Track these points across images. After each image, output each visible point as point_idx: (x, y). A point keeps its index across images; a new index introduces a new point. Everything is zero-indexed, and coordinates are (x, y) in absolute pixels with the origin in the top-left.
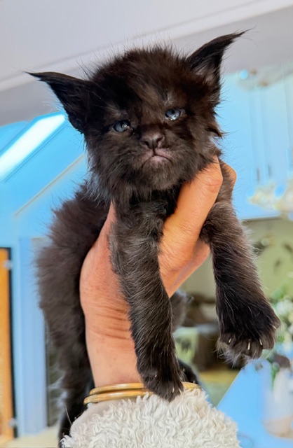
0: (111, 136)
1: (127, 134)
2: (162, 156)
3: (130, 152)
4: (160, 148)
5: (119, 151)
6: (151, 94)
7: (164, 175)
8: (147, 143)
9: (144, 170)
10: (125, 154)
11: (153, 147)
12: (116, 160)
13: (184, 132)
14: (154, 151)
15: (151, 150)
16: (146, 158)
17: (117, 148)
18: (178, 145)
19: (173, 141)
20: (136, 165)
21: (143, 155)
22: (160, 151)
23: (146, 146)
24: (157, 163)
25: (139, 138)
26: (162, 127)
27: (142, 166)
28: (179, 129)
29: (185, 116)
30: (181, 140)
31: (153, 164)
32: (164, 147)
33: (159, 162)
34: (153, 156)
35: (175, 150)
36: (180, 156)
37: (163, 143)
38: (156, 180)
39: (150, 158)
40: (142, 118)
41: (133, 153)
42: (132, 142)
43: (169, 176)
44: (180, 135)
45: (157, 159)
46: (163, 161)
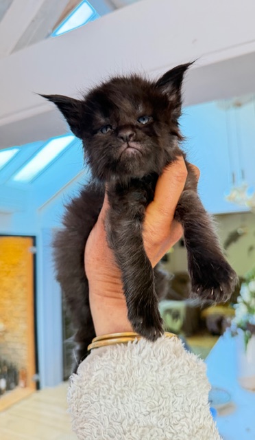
0: (98, 136)
1: (110, 134)
2: (133, 148)
3: (110, 145)
4: (132, 142)
5: (104, 145)
6: (126, 105)
7: (137, 163)
8: (122, 138)
9: (121, 160)
10: (107, 147)
11: (127, 141)
12: (102, 154)
13: (150, 132)
14: (128, 144)
15: (126, 143)
16: (122, 149)
17: (102, 143)
18: (145, 140)
19: (142, 137)
20: (116, 156)
21: (120, 147)
22: (132, 144)
23: (122, 140)
24: (130, 153)
25: (117, 135)
26: (133, 127)
27: (120, 156)
28: (147, 129)
29: (152, 121)
30: (148, 137)
31: (128, 154)
32: (134, 141)
33: (132, 153)
35: (143, 143)
36: (148, 149)
37: (134, 138)
38: (131, 167)
39: (125, 149)
40: (120, 122)
41: (113, 146)
42: (112, 138)
43: (140, 164)
44: (147, 133)
46: (135, 152)
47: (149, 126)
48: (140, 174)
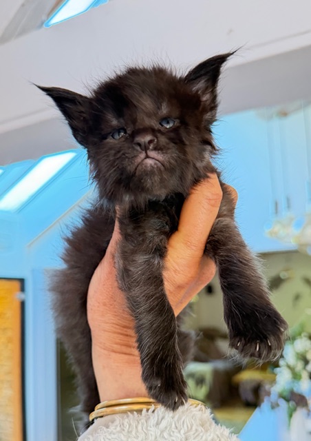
0: (108, 143)
1: (123, 139)
2: (153, 158)
3: (124, 154)
4: (152, 150)
5: (115, 155)
6: (147, 103)
7: (157, 178)
8: (139, 145)
9: (137, 174)
10: (120, 157)
11: (146, 149)
12: (112, 165)
13: (177, 139)
14: (146, 152)
15: (144, 152)
16: (139, 160)
17: (113, 152)
18: (169, 149)
19: (164, 144)
20: (130, 168)
21: (136, 156)
22: (152, 154)
23: (138, 148)
24: (149, 165)
25: (133, 141)
26: (153, 131)
27: (136, 169)
28: (172, 135)
29: (178, 125)
30: (173, 144)
31: (146, 167)
32: (155, 149)
33: (151, 165)
34: (145, 158)
35: (166, 153)
36: (172, 161)
37: (154, 145)
38: (148, 183)
39: (143, 160)
40: (137, 124)
41: (127, 155)
42: (126, 145)
43: (161, 179)
44: (171, 140)
45: (149, 162)
46: (155, 164)
47: (175, 130)
48: (161, 193)
